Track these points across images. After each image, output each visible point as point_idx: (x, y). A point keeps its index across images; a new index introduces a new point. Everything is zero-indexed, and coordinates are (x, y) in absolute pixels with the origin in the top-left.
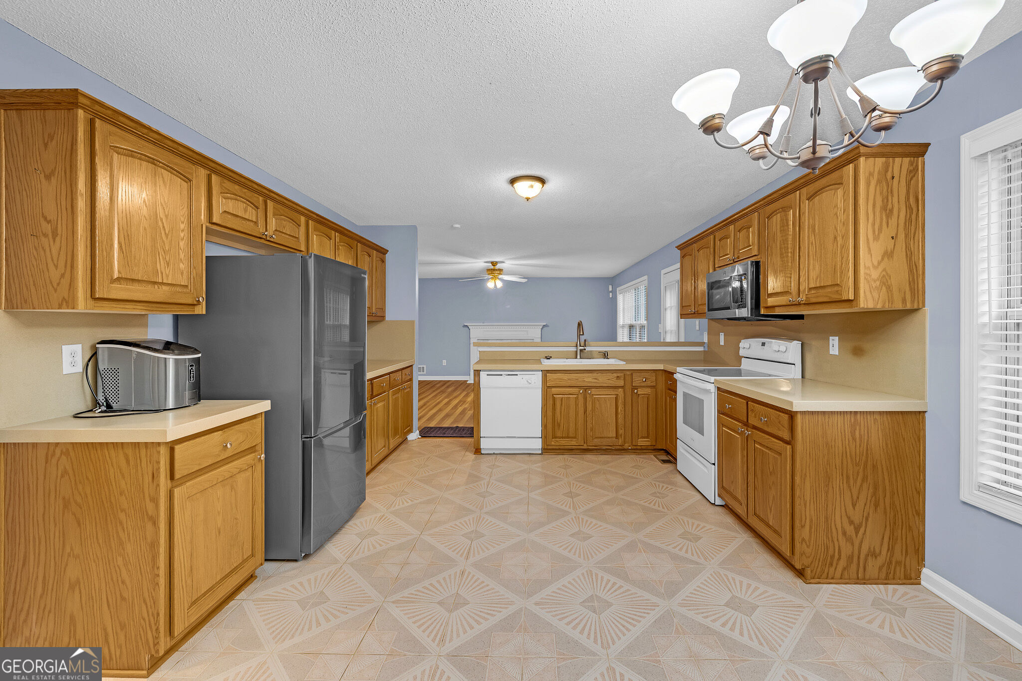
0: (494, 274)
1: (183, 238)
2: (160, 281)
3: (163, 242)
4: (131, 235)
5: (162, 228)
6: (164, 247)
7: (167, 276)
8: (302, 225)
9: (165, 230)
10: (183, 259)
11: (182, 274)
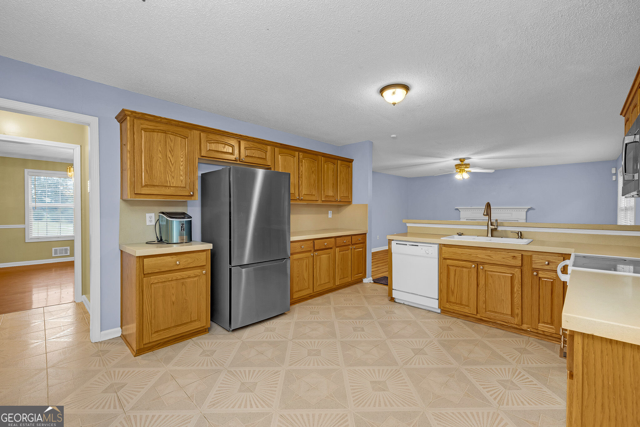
0: (461, 168)
1: (182, 165)
2: (169, 185)
3: (171, 167)
4: (153, 166)
5: (169, 161)
6: (171, 170)
7: (173, 183)
8: (268, 151)
9: (171, 162)
10: (182, 175)
11: (182, 181)
